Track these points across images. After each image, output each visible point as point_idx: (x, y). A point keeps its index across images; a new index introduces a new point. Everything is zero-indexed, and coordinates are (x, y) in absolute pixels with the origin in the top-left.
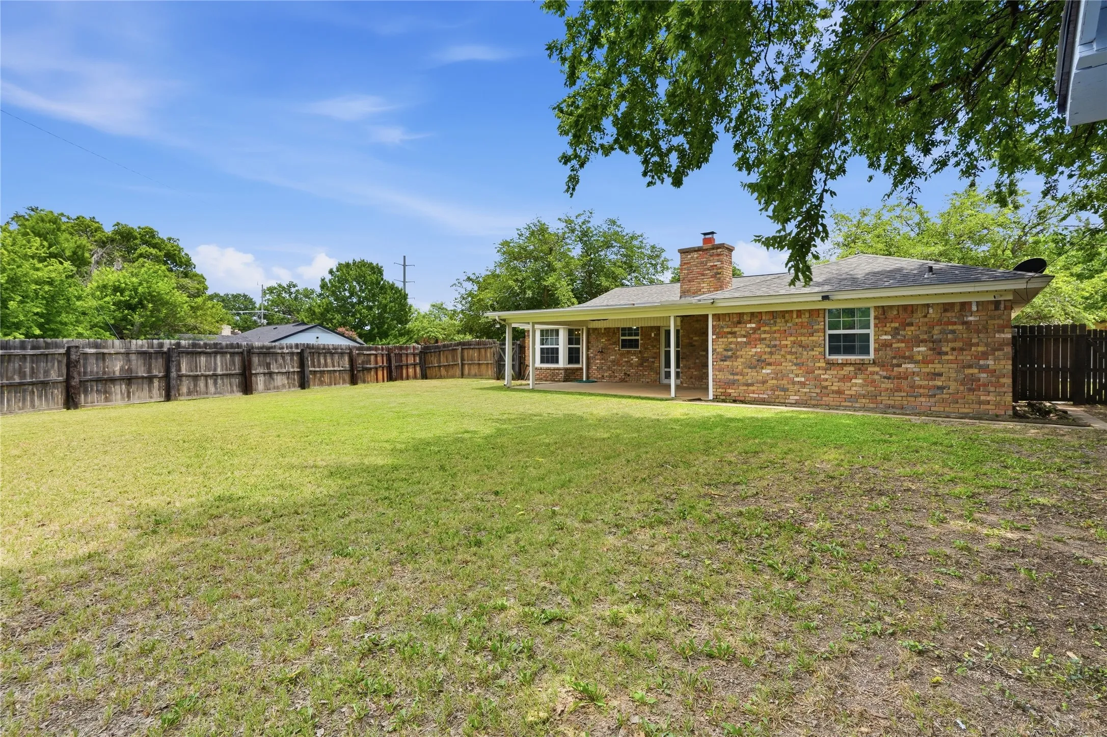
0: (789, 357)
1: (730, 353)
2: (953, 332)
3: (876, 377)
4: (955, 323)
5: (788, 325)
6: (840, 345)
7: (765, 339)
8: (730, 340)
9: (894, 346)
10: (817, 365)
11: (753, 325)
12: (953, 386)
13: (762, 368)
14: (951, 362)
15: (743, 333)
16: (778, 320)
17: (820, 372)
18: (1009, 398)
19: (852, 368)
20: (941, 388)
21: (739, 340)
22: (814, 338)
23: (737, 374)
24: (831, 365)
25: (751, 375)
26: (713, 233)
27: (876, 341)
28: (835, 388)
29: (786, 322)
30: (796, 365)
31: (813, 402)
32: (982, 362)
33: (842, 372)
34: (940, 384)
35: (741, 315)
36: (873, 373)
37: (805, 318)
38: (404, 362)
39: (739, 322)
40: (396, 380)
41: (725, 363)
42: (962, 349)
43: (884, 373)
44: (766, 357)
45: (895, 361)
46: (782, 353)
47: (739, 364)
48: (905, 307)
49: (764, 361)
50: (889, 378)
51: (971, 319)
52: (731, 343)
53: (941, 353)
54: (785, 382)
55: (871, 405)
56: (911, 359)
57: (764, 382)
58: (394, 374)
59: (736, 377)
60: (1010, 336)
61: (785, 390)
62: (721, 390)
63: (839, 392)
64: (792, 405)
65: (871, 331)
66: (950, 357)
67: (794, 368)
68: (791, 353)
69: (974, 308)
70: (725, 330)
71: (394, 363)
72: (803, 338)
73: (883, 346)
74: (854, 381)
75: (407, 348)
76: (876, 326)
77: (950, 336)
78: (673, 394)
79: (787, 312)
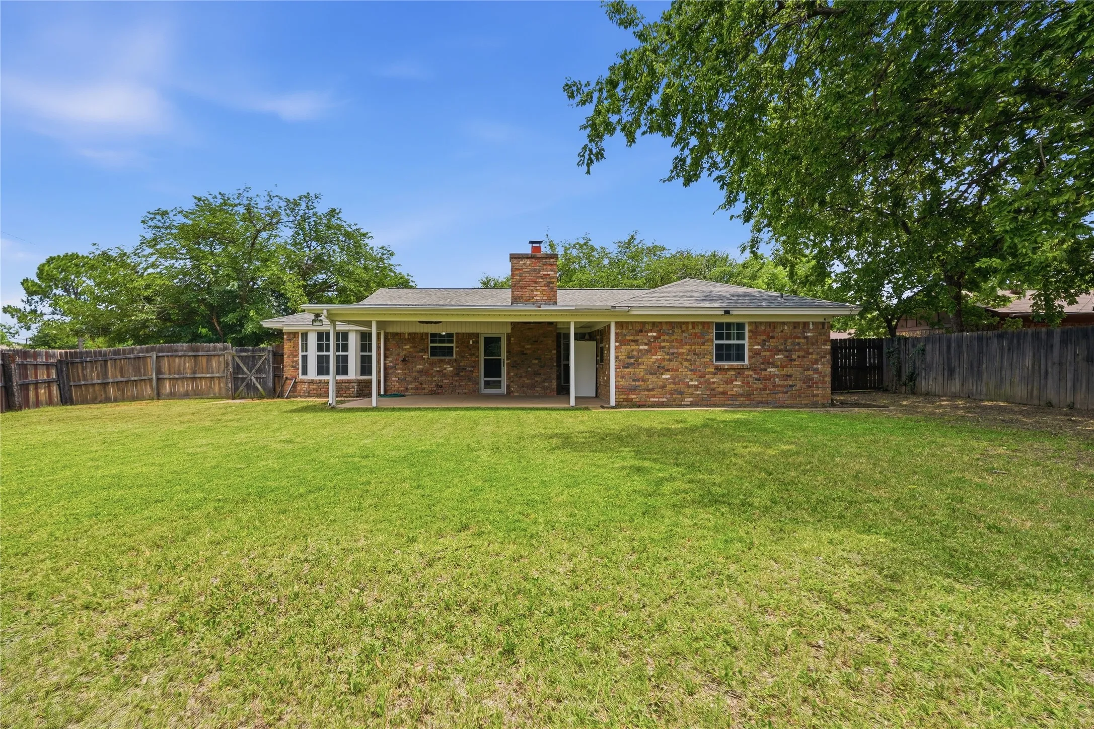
0: (685, 363)
1: (632, 361)
2: (799, 344)
3: (750, 379)
4: (799, 338)
5: (685, 335)
6: (723, 353)
7: (664, 347)
8: (633, 347)
9: (763, 354)
10: (708, 370)
11: (655, 334)
12: (799, 384)
13: (662, 374)
14: (798, 366)
15: (645, 341)
16: (676, 330)
17: (710, 376)
18: (829, 391)
19: (733, 373)
20: (791, 386)
21: (641, 347)
22: (706, 347)
23: (639, 381)
24: (718, 369)
25: (652, 380)
26: (540, 242)
27: (750, 350)
28: (721, 390)
29: (683, 332)
30: (691, 370)
31: (704, 403)
32: (815, 366)
33: (727, 376)
34: (791, 383)
35: (643, 324)
36: (747, 377)
37: (698, 330)
38: (31, 379)
39: (641, 331)
40: (20, 408)
41: (628, 370)
42: (804, 357)
43: (756, 376)
44: (666, 363)
45: (762, 367)
46: (679, 359)
47: (640, 371)
48: (770, 324)
49: (663, 368)
50: (759, 380)
51: (809, 334)
52: (633, 351)
53: (792, 360)
54: (681, 386)
55: (747, 402)
56: (773, 365)
57: (663, 387)
58: (17, 399)
59: (638, 383)
60: (829, 347)
61: (681, 393)
62: (623, 396)
63: (724, 393)
64: (687, 406)
65: (746, 342)
66: (797, 363)
67: (689, 373)
68: (686, 360)
69: (811, 327)
70: (628, 338)
71: (16, 380)
72: (697, 347)
73: (755, 354)
74: (735, 383)
75: (36, 355)
76: (750, 338)
77: (797, 347)
78: (572, 402)
79: (684, 323)
